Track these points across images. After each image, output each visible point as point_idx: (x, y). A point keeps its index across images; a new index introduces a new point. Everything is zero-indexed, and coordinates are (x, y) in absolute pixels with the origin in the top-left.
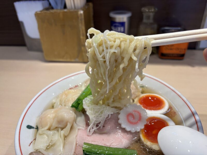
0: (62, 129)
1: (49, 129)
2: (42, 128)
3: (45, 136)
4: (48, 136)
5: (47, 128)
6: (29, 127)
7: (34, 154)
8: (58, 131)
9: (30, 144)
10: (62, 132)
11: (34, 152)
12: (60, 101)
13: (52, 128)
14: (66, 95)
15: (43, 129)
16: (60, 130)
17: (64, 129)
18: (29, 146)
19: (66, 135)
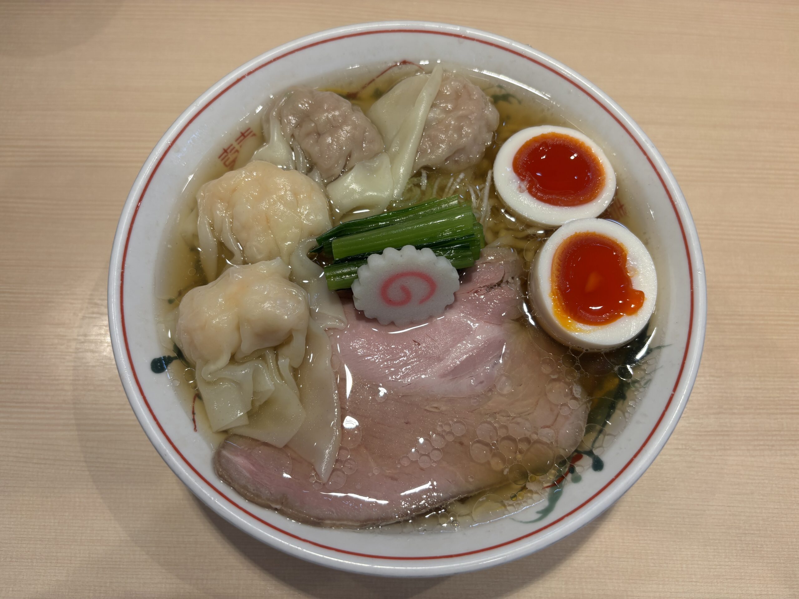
0: (277, 349)
2: (206, 362)
5: (225, 359)
6: (159, 366)
7: (225, 453)
8: (264, 359)
9: (194, 420)
10: (284, 362)
11: (223, 446)
15: (212, 367)
16: (268, 354)
17: (285, 351)
18: (195, 429)
19: (296, 366)
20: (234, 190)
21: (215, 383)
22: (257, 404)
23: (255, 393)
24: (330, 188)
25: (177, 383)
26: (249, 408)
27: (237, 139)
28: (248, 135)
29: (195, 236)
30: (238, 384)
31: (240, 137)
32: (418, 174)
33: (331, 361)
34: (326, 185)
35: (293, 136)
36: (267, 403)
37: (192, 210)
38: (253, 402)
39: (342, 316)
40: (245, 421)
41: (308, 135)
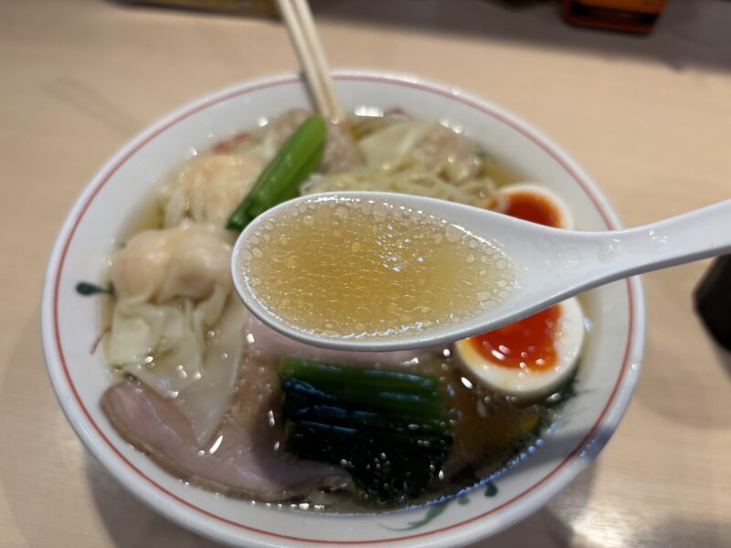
0: (197, 301)
1: (153, 301)
3: (140, 322)
4: (149, 322)
9: (95, 346)
10: (199, 315)
13: (162, 298)
14: (209, 175)
15: (132, 300)
16: (189, 304)
17: (204, 306)
18: (93, 352)
19: (209, 323)
27: (235, 140)
28: (246, 139)
31: (238, 139)
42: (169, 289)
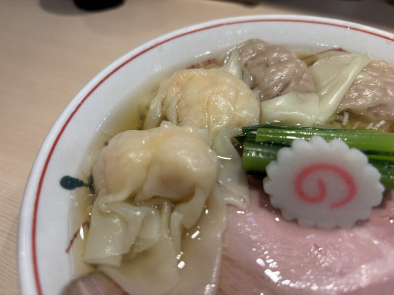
0: (175, 203)
1: (132, 200)
2: (109, 192)
3: (116, 221)
5: (124, 194)
6: (68, 183)
7: (82, 286)
8: (160, 208)
9: (72, 242)
10: (177, 217)
11: (83, 278)
12: (163, 105)
13: (139, 197)
14: (182, 86)
15: (111, 198)
16: (166, 208)
17: (183, 207)
18: (68, 250)
19: (187, 227)
20: (190, 79)
21: (107, 215)
22: (136, 250)
23: (138, 239)
24: (264, 103)
25: (76, 204)
26: (127, 251)
27: (204, 63)
28: (213, 62)
29: (148, 108)
30: (126, 223)
31: (206, 62)
32: (342, 114)
33: (223, 234)
34: (261, 101)
35: (246, 65)
36: (145, 254)
37: (153, 92)
38: (133, 247)
39: (246, 197)
40: (117, 263)
41: (259, 64)
42: (149, 190)
